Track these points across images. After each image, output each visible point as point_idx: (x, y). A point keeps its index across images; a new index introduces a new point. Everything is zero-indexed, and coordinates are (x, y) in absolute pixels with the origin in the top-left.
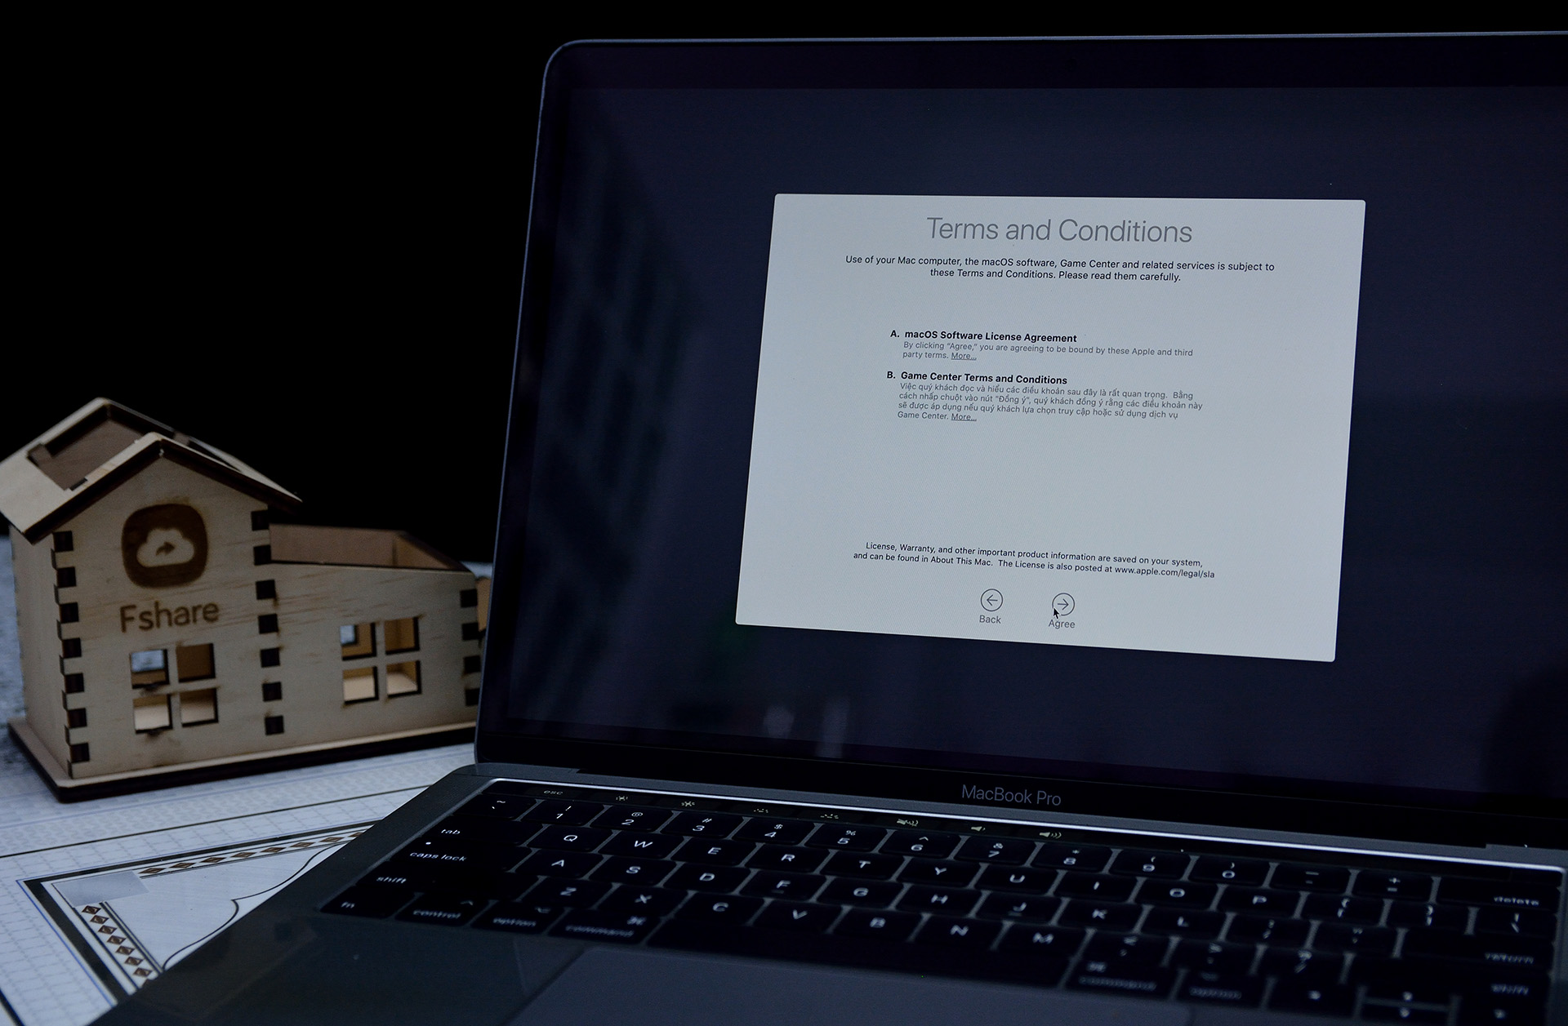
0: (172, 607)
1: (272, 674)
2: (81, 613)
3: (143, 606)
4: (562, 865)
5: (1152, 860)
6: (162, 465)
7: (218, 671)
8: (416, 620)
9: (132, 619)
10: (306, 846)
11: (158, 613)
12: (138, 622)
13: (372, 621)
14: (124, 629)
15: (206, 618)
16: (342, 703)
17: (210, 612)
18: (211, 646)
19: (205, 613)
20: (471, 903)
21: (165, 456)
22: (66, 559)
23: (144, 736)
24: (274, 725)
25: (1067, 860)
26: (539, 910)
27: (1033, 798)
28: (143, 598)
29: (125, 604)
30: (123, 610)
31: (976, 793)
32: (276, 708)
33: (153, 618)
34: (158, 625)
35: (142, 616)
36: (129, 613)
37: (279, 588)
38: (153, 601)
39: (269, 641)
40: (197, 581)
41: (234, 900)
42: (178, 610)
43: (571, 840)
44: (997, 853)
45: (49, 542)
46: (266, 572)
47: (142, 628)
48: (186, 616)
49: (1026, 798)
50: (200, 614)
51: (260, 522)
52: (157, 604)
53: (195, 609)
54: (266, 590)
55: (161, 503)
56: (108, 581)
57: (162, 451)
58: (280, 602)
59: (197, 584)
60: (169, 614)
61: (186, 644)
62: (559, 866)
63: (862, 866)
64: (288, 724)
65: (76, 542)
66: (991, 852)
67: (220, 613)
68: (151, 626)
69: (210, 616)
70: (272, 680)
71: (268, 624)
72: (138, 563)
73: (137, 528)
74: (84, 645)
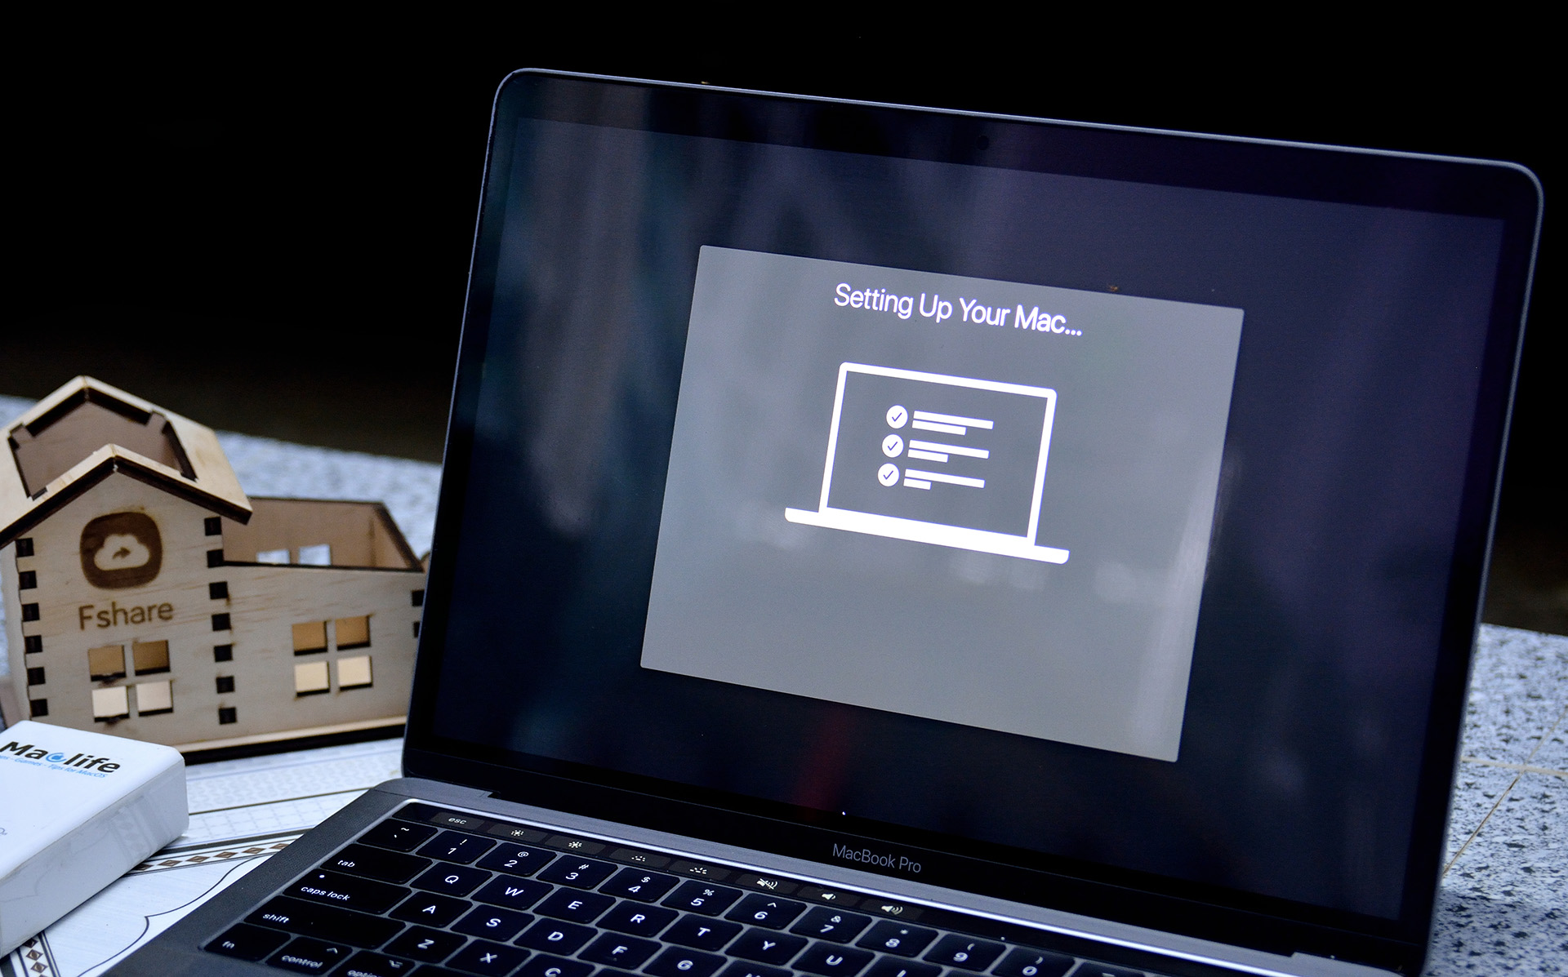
0: (128, 607)
1: (225, 669)
2: (41, 613)
3: (101, 606)
4: (432, 912)
5: (969, 947)
6: (117, 478)
7: (173, 665)
8: (368, 618)
9: (89, 618)
10: (228, 856)
11: (115, 612)
12: (96, 621)
13: (322, 618)
14: (82, 627)
15: (161, 617)
16: (294, 694)
17: (164, 611)
18: (166, 643)
19: (160, 612)
20: (336, 951)
21: (118, 470)
22: (27, 564)
23: (102, 724)
24: (228, 716)
25: (891, 941)
26: (393, 964)
27: (896, 863)
28: (102, 598)
29: (83, 604)
30: (81, 609)
31: (846, 853)
32: (228, 700)
33: (110, 617)
34: (115, 623)
35: (99, 616)
36: (87, 613)
37: (231, 590)
38: (110, 602)
39: (222, 638)
40: (152, 583)
41: (146, 917)
42: (133, 610)
43: (451, 882)
44: (832, 927)
45: (11, 548)
46: (219, 574)
47: (100, 626)
48: (141, 615)
49: (890, 862)
50: (155, 612)
51: (212, 528)
52: (114, 604)
53: (150, 609)
54: (219, 591)
55: (117, 512)
56: (67, 583)
57: (116, 466)
58: (233, 602)
59: (151, 586)
60: (126, 613)
61: (141, 641)
62: (429, 912)
63: (700, 934)
64: (240, 715)
65: (36, 548)
66: (826, 926)
67: (174, 612)
68: (108, 624)
69: (165, 615)
70: (226, 674)
71: (221, 622)
72: (96, 567)
73: (95, 534)
74: (45, 642)
